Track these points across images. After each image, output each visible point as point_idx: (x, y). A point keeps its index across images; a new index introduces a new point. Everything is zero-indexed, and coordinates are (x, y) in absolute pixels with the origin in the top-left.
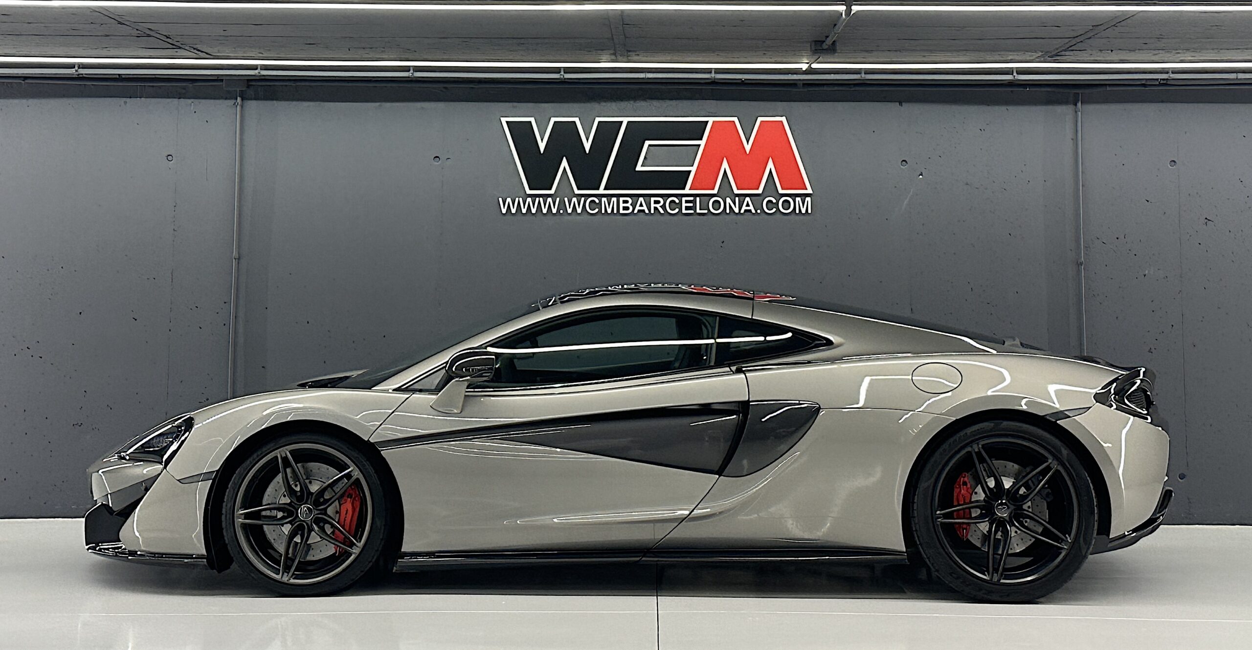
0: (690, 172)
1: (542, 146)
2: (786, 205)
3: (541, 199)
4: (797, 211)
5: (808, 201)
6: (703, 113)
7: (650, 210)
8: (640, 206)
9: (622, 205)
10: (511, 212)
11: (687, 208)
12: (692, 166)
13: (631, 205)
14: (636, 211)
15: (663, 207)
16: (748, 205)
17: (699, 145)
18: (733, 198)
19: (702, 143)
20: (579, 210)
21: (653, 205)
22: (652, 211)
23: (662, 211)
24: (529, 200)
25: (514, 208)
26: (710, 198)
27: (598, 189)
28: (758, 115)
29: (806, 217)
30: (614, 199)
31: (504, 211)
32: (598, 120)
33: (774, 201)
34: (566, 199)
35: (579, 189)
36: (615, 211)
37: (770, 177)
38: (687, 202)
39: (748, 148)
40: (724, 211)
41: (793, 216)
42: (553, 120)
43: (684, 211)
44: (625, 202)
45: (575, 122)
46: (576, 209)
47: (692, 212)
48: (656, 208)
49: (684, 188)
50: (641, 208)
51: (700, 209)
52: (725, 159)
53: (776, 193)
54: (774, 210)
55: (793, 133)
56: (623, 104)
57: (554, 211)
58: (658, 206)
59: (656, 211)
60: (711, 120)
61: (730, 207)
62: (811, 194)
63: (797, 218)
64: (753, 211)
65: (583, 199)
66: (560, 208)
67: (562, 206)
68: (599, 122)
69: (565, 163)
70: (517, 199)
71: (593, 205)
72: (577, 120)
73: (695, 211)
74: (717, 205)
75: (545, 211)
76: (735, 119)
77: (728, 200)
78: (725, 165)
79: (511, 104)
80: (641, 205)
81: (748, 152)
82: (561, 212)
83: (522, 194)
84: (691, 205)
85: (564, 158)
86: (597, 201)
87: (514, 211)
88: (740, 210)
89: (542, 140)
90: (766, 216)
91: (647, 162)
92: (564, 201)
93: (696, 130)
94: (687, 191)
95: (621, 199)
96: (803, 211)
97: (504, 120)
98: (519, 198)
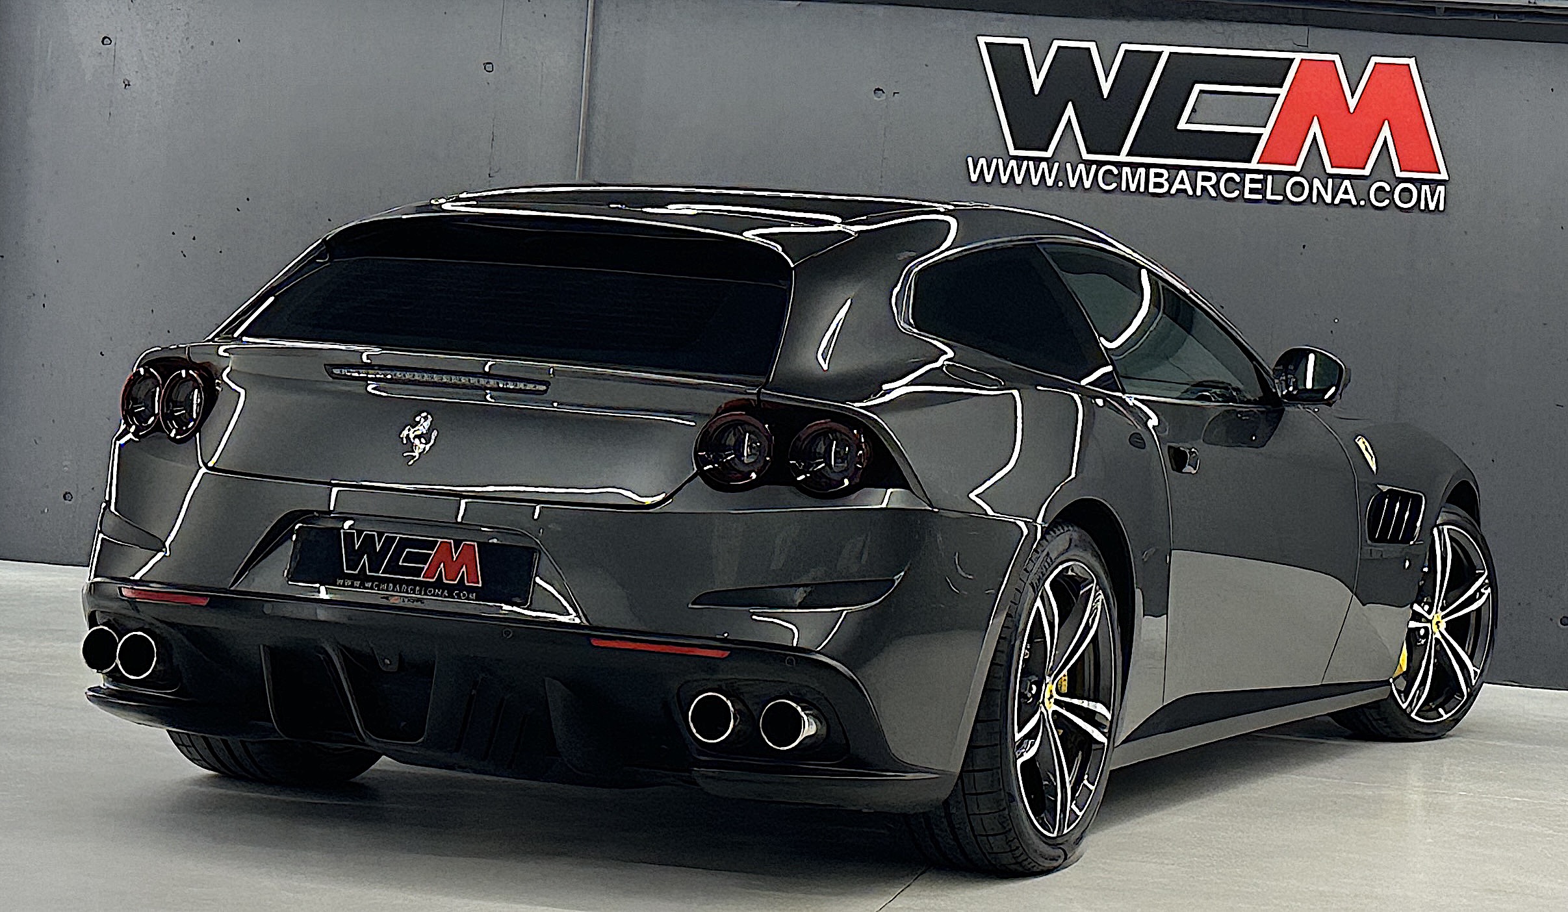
0: (1259, 136)
1: (1037, 84)
2: (1407, 194)
3: (1031, 163)
4: (1422, 207)
5: (1440, 193)
6: (1291, 46)
7: (1194, 190)
8: (1180, 183)
9: (1152, 180)
10: (985, 180)
11: (1252, 191)
12: (1265, 127)
13: (1166, 180)
14: (1173, 191)
15: (1216, 187)
16: (1346, 192)
17: (1277, 96)
18: (1324, 182)
19: (1283, 92)
20: (1087, 184)
21: (1200, 183)
22: (1199, 193)
23: (1213, 194)
24: (1013, 163)
25: (989, 174)
26: (1287, 177)
27: (1119, 155)
28: (1373, 52)
29: (1438, 216)
30: (1142, 170)
31: (974, 178)
32: (1124, 47)
33: (1388, 188)
34: (1068, 166)
35: (1088, 152)
36: (1142, 189)
37: (1385, 152)
38: (1252, 181)
39: (1352, 103)
40: (1309, 199)
41: (1415, 214)
42: (1056, 44)
43: (1247, 195)
44: (1161, 175)
45: (1089, 49)
46: (1083, 183)
47: (1260, 197)
48: (1204, 189)
49: (1249, 161)
50: (1182, 187)
51: (1272, 194)
52: (1316, 118)
53: (1392, 176)
54: (1387, 202)
55: (1426, 84)
56: (1167, 24)
57: (1050, 182)
58: (1205, 184)
59: (1205, 193)
60: (1299, 57)
61: (1319, 194)
62: (1445, 181)
63: (1422, 215)
64: (1354, 202)
65: (1094, 167)
66: (1058, 178)
67: (1062, 175)
68: (1126, 51)
69: (1070, 111)
70: (995, 161)
71: (1108, 176)
72: (1092, 46)
73: (1264, 196)
74: (1299, 188)
75: (1035, 182)
76: (1336, 58)
77: (1317, 183)
78: (1315, 128)
79: (994, 15)
80: (1182, 182)
81: (1352, 111)
82: (1060, 184)
83: (1002, 153)
84: (1259, 186)
85: (1070, 103)
86: (1116, 172)
87: (988, 178)
88: (1333, 198)
89: (1038, 73)
90: (1373, 211)
91: (1196, 117)
92: (1066, 169)
93: (1274, 72)
94: (1253, 165)
95: (1152, 171)
96: (1432, 206)
97: (982, 40)
98: (998, 159)
